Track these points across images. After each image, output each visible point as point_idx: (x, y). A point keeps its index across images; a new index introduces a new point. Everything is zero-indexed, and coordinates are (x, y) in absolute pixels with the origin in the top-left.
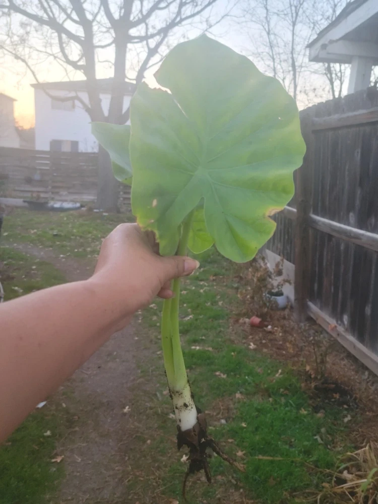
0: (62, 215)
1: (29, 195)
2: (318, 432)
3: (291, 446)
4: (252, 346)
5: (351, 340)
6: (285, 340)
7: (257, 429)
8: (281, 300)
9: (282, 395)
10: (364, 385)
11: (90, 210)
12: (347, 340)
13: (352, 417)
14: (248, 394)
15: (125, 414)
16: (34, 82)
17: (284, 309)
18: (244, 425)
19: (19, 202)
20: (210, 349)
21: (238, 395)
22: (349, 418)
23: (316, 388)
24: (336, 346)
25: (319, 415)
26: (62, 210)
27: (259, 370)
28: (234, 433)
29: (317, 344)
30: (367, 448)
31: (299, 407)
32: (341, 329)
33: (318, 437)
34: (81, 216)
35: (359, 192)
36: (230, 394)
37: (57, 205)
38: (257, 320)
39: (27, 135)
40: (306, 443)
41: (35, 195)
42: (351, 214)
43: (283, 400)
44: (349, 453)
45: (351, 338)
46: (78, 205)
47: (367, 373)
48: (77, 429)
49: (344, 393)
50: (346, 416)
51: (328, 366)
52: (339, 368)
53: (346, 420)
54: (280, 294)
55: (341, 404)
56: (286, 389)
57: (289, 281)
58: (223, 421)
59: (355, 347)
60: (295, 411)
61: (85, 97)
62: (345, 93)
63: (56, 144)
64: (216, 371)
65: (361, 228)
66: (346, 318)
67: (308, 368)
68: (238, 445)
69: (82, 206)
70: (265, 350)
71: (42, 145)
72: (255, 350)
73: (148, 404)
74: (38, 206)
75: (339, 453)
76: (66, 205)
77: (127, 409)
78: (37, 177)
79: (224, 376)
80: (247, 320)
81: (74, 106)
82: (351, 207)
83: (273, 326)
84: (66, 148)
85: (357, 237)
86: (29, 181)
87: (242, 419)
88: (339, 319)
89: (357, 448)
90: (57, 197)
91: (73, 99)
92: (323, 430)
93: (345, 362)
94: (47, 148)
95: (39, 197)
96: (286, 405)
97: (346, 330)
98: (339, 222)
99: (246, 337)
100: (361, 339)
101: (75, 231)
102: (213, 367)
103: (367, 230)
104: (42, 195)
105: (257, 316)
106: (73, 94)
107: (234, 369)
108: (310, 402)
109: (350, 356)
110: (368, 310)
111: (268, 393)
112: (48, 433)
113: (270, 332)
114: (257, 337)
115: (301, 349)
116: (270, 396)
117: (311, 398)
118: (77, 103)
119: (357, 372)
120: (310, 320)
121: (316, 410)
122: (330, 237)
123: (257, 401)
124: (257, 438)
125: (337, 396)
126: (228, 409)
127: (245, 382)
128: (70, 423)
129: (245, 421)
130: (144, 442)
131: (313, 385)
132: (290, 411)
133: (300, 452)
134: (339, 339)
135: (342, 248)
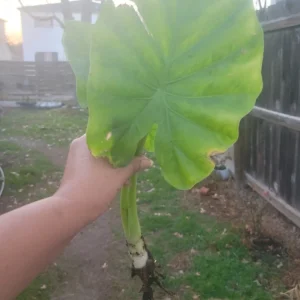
0: (47, 112)
1: (21, 98)
2: (257, 277)
3: (236, 289)
4: (203, 211)
5: (280, 203)
6: (228, 205)
7: (208, 276)
8: (224, 173)
9: (228, 249)
10: (292, 238)
11: (70, 107)
12: (277, 202)
13: (284, 263)
14: (200, 249)
15: (103, 270)
16: (20, 6)
17: (227, 180)
18: (198, 274)
19: (13, 104)
20: (169, 214)
21: (193, 251)
22: (281, 264)
23: (254, 242)
24: (269, 208)
25: (258, 263)
26: (47, 108)
27: (209, 230)
28: (190, 281)
29: (254, 207)
30: (296, 288)
31: (241, 258)
32: (272, 194)
33: (257, 281)
34: (63, 112)
35: (282, 84)
36: (186, 251)
37: (43, 105)
38: (206, 190)
39: (16, 50)
40: (247, 286)
41: (26, 97)
42: (277, 102)
43: (228, 253)
44: (282, 293)
45: (281, 201)
46: (60, 104)
47: (294, 228)
48: (67, 283)
49: (276, 245)
50: (278, 264)
51: (263, 223)
52: (271, 225)
53: (279, 266)
54: (223, 168)
55: (274, 253)
56: (230, 244)
57: (230, 158)
58: (181, 272)
59: (283, 207)
60: (238, 261)
61: (60, 16)
62: (269, 4)
63: (40, 55)
64: (173, 232)
65: (284, 112)
66: (276, 185)
67: (247, 226)
68: (194, 290)
69: (63, 105)
70: (213, 214)
71: (29, 56)
72: (204, 214)
73: (122, 261)
74: (28, 106)
75: (273, 293)
76: (50, 104)
77: (105, 265)
78: (26, 83)
79: (181, 236)
80: (198, 190)
81: (52, 25)
82: (276, 96)
83: (219, 194)
84: (48, 59)
85: (283, 120)
86: (20, 86)
87: (196, 269)
88: (271, 186)
89: (288, 288)
90: (43, 99)
91: (51, 19)
92: (261, 275)
93: (277, 220)
94: (33, 59)
95: (28, 99)
96: (231, 256)
97: (277, 194)
98: (268, 108)
99: (197, 204)
100: (289, 201)
101: (58, 125)
102: (172, 229)
103: (291, 114)
104: (31, 97)
105: (206, 187)
106: (51, 15)
107: (189, 229)
108: (250, 253)
109: (280, 215)
110: (294, 179)
111: (216, 247)
112: (44, 287)
113: (216, 199)
114: (206, 204)
115: (241, 212)
116: (218, 250)
117: (250, 250)
118: (55, 21)
119: (286, 227)
120: (248, 187)
121: (255, 259)
122: (261, 121)
123: (209, 254)
124: (209, 284)
125: (271, 247)
126: (185, 262)
127: (198, 239)
128: (61, 278)
129: (199, 271)
130: (120, 290)
131: (252, 240)
132: (235, 261)
133: (243, 293)
134: (271, 202)
135: (271, 129)
